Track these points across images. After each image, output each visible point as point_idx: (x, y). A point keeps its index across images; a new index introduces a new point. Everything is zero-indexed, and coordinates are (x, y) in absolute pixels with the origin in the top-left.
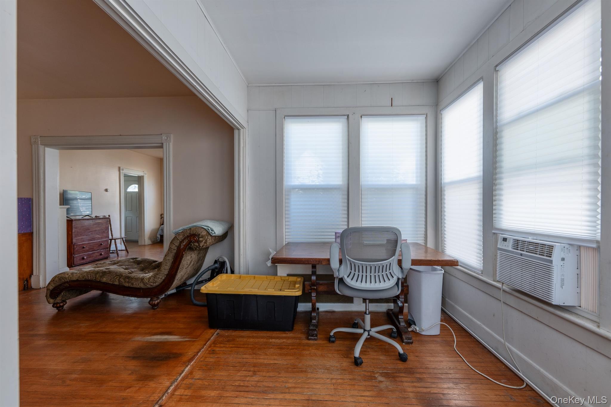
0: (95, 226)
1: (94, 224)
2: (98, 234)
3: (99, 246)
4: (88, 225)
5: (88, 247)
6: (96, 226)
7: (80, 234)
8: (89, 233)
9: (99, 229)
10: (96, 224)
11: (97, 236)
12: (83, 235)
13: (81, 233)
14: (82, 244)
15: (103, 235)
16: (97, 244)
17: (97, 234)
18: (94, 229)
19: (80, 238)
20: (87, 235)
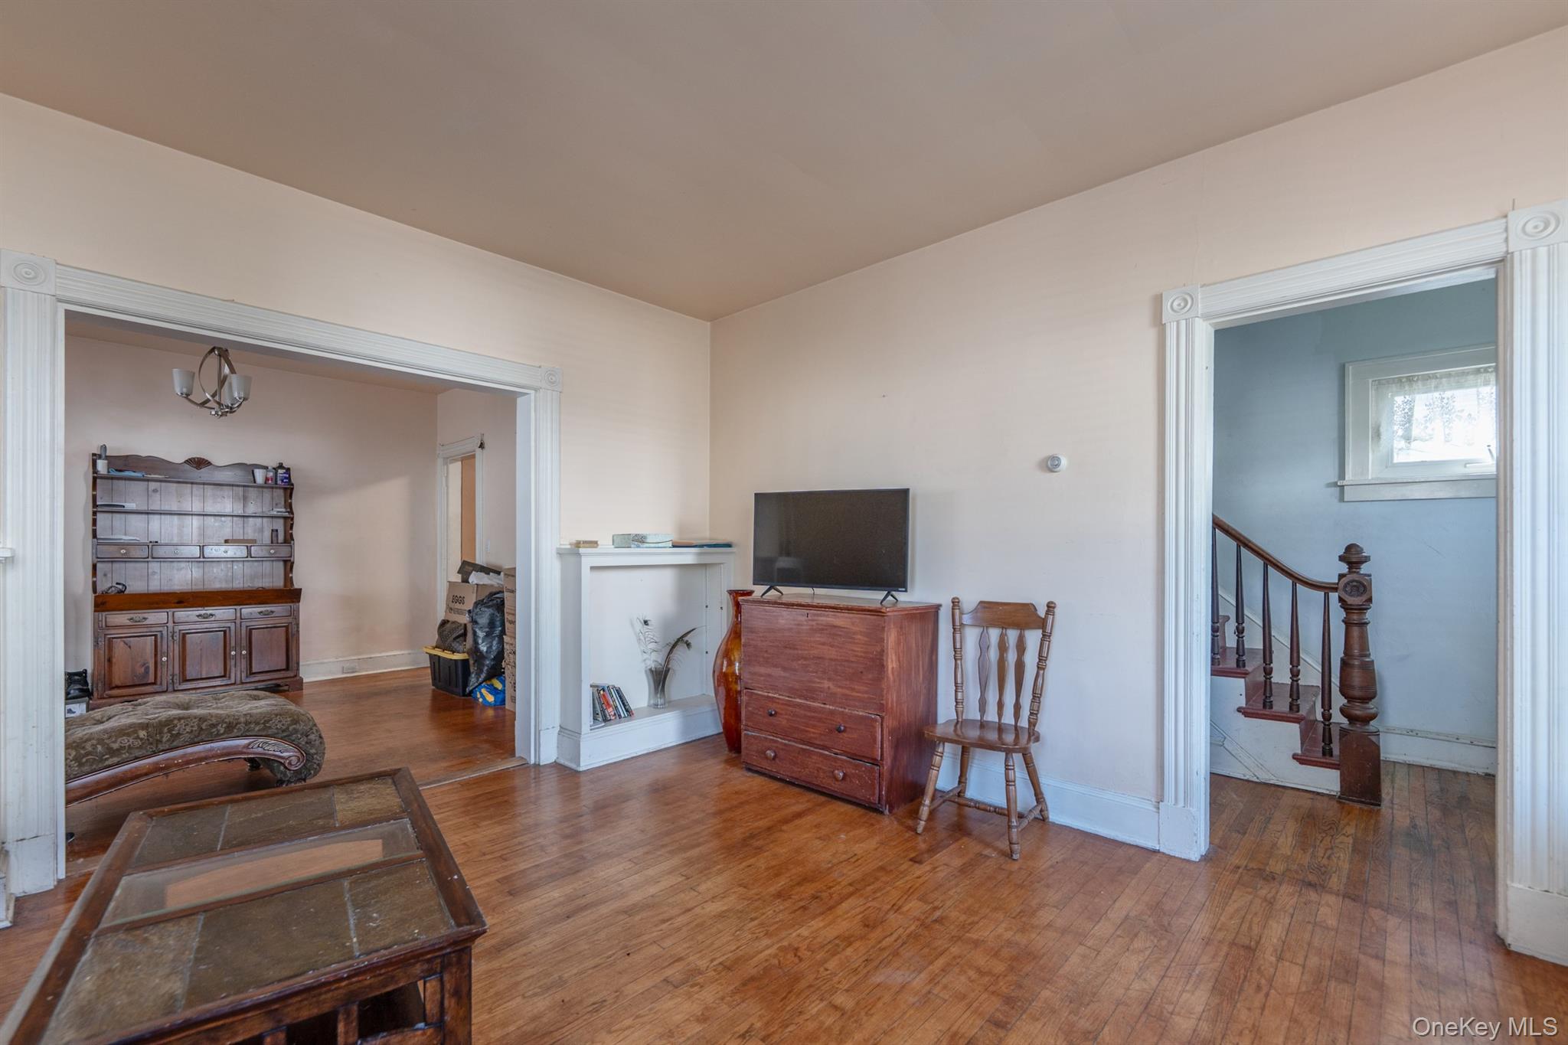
0: (818, 638)
1: (814, 631)
2: (829, 679)
3: (831, 731)
4: (790, 630)
5: (788, 720)
6: (822, 640)
7: (763, 657)
8: (792, 661)
9: (832, 653)
10: (822, 629)
11: (826, 684)
12: (776, 666)
13: (766, 655)
14: (768, 697)
15: (853, 689)
16: (820, 720)
17: (824, 672)
18: (815, 652)
19: (763, 670)
20: (785, 669)
